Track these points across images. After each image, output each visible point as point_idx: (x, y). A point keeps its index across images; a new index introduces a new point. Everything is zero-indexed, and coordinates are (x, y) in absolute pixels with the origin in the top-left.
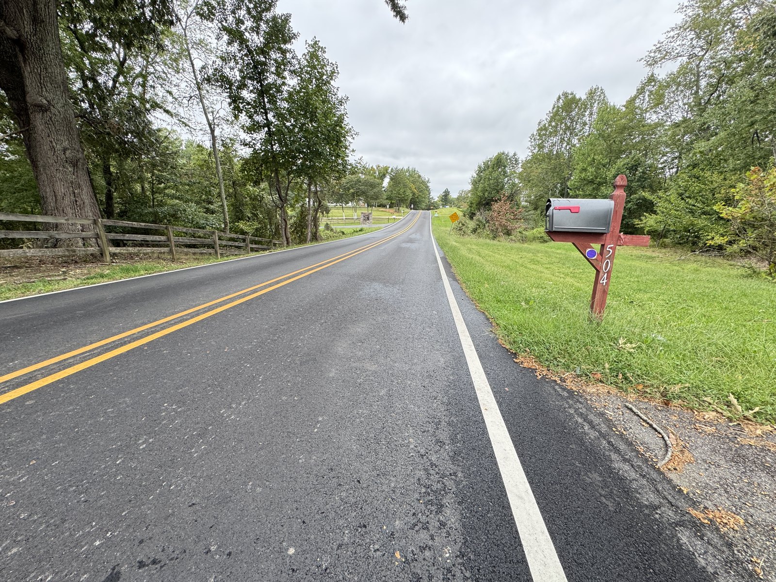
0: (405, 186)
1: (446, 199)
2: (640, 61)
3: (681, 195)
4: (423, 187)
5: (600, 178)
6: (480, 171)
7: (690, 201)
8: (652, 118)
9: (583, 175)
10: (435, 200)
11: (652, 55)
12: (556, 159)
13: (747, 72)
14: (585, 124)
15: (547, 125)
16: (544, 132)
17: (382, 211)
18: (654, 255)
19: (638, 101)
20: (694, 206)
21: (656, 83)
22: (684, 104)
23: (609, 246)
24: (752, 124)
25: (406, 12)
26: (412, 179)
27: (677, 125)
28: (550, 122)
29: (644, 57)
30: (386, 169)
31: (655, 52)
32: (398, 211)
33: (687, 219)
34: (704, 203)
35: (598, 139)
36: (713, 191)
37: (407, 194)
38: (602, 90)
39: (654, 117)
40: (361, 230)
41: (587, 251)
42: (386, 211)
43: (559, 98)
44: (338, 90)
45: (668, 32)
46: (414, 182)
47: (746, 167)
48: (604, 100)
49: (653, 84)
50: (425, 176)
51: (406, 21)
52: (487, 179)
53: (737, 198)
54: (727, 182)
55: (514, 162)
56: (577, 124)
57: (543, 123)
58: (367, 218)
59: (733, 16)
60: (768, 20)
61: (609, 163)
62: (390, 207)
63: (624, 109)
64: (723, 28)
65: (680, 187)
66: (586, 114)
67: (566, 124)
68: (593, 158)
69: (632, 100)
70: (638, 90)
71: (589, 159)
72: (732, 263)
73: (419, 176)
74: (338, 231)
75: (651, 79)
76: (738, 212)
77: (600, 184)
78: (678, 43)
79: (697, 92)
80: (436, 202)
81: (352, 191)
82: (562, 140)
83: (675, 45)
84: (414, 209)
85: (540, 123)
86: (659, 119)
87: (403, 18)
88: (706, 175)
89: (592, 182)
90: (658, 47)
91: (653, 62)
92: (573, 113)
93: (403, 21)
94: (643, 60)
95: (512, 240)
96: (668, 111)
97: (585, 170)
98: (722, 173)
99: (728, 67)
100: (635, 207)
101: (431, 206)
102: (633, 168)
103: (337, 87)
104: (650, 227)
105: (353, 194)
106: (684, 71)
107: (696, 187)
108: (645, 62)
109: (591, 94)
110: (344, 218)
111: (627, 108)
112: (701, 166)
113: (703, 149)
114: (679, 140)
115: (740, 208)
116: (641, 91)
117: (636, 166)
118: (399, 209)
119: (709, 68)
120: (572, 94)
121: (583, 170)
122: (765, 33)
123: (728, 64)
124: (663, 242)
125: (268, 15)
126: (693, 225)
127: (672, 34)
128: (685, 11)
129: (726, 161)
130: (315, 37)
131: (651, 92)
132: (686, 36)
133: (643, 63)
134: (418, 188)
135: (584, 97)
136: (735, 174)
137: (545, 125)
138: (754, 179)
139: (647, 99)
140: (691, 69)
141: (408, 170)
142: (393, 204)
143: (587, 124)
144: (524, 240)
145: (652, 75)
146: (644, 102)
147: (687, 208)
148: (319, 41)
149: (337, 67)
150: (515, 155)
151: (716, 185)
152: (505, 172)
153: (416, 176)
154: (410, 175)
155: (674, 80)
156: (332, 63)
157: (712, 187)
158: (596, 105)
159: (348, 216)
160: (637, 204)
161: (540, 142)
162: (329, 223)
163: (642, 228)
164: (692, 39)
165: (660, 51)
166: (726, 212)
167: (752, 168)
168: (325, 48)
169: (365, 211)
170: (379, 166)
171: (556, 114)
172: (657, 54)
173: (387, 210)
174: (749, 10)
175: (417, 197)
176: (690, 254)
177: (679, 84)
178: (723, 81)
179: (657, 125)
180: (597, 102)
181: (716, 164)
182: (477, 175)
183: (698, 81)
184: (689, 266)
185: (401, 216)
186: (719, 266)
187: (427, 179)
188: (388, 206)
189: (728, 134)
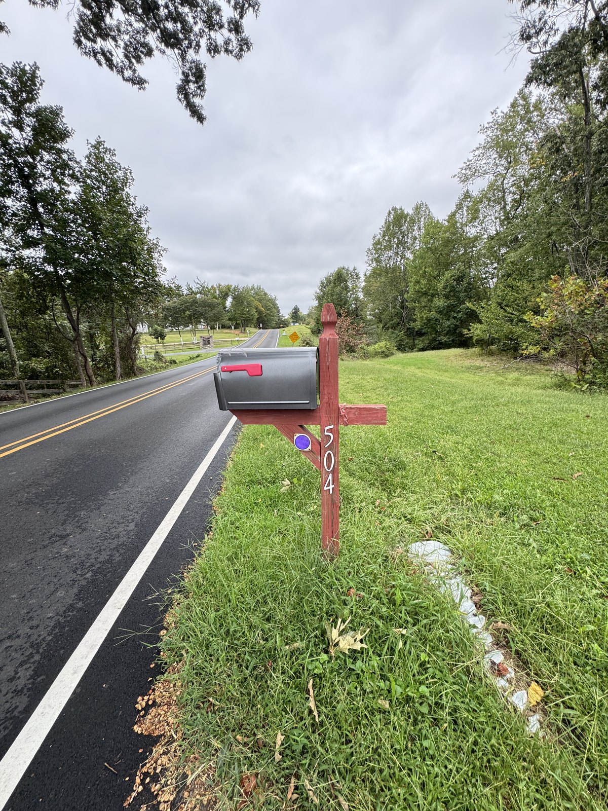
0: (249, 305)
1: (296, 316)
2: (454, 177)
3: (500, 304)
4: (271, 305)
5: (433, 290)
6: (323, 286)
7: (508, 309)
8: (471, 232)
9: (417, 288)
10: (286, 318)
11: (464, 171)
12: (392, 273)
13: (542, 189)
14: (415, 239)
15: (381, 240)
16: (379, 246)
17: (227, 333)
18: (482, 364)
19: (457, 215)
20: (512, 314)
21: (471, 198)
22: (496, 218)
23: (327, 428)
24: (550, 235)
25: (204, 112)
26: (257, 297)
27: (491, 238)
28: (384, 236)
29: (457, 173)
30: (228, 288)
31: (466, 169)
32: (245, 332)
33: (507, 327)
34: (520, 311)
35: (427, 252)
36: (525, 299)
37: (252, 313)
38: (426, 205)
39: (473, 231)
40: (198, 356)
41: (295, 438)
42: (231, 333)
43: (390, 213)
44: (135, 199)
45: (474, 151)
46: (260, 301)
47: (547, 277)
48: (429, 215)
49: (469, 200)
50: (272, 294)
51: (205, 122)
52: (330, 295)
53: (542, 307)
54: (535, 290)
55: (355, 277)
56: (408, 238)
57: (377, 237)
58: (207, 342)
59: (526, 139)
60: (551, 138)
61: (438, 275)
62: (235, 328)
63: (447, 224)
64: (519, 150)
65: (499, 296)
66: (415, 228)
67: (398, 238)
68: (425, 271)
69: (453, 215)
70: (457, 205)
71: (421, 272)
72: (548, 367)
73: (265, 294)
74: (168, 359)
75: (467, 195)
76: (545, 320)
77: (433, 296)
78: (484, 161)
79: (504, 207)
80: (287, 319)
81: (188, 313)
82: (397, 253)
83: (482, 163)
84: (263, 328)
85: (374, 237)
86: (478, 233)
87: (201, 119)
88: (518, 284)
89: (425, 294)
90: (468, 164)
91: (465, 179)
92: (404, 228)
93: (202, 122)
94: (456, 177)
95: (354, 357)
96: (484, 225)
97: (418, 282)
98: (530, 281)
99: (526, 185)
100: (465, 316)
101: (282, 324)
102: (459, 279)
103: (134, 195)
104: (477, 336)
105: (190, 316)
106: (491, 186)
107: (511, 295)
108: (459, 179)
109: (417, 209)
110: (182, 343)
111: (448, 222)
112: (514, 276)
113: (512, 260)
114: (495, 251)
115: (547, 317)
116: (460, 207)
117: (462, 277)
118: (245, 330)
119: (512, 186)
120: (401, 209)
121: (416, 282)
122: (549, 149)
123: (527, 182)
124: (490, 350)
125: (32, 107)
126: (512, 333)
127: (477, 153)
128: (486, 132)
129: (532, 270)
130: (99, 137)
131: (468, 207)
132: (490, 156)
133: (456, 179)
134: (265, 307)
135: (411, 212)
136: (541, 283)
137: (379, 239)
138: (555, 288)
139: (466, 214)
140: (498, 186)
141: (253, 288)
142: (239, 324)
143: (417, 238)
144: (366, 356)
145: (467, 192)
146: (463, 217)
147: (506, 317)
148: (104, 142)
149: (130, 173)
150: (355, 269)
151: (527, 293)
152: (347, 287)
153: (262, 293)
154: (256, 293)
155: (484, 196)
156: (124, 168)
157: (524, 295)
158: (422, 219)
159: (187, 340)
160: (466, 314)
161: (377, 255)
162: (159, 351)
163: (471, 337)
164: (495, 159)
165: (470, 168)
166: (535, 321)
167: (552, 277)
168: (114, 150)
169: (206, 335)
170: (220, 285)
171: (388, 228)
172: (468, 171)
173: (232, 331)
174: (538, 135)
175: (265, 316)
176: (513, 361)
177: (489, 200)
178: (524, 197)
179: (476, 238)
180: (423, 218)
181: (525, 273)
182: (321, 290)
183: (503, 197)
184: (511, 376)
185: (247, 337)
186: (537, 372)
187: (274, 297)
188: (233, 327)
189: (532, 245)
